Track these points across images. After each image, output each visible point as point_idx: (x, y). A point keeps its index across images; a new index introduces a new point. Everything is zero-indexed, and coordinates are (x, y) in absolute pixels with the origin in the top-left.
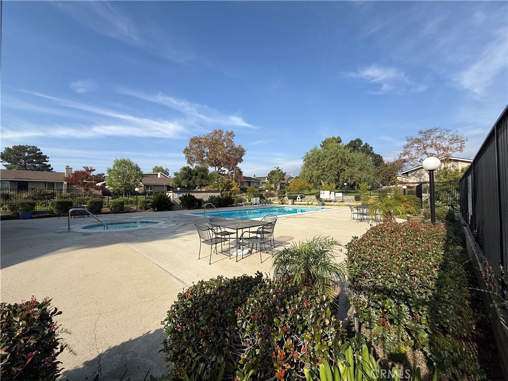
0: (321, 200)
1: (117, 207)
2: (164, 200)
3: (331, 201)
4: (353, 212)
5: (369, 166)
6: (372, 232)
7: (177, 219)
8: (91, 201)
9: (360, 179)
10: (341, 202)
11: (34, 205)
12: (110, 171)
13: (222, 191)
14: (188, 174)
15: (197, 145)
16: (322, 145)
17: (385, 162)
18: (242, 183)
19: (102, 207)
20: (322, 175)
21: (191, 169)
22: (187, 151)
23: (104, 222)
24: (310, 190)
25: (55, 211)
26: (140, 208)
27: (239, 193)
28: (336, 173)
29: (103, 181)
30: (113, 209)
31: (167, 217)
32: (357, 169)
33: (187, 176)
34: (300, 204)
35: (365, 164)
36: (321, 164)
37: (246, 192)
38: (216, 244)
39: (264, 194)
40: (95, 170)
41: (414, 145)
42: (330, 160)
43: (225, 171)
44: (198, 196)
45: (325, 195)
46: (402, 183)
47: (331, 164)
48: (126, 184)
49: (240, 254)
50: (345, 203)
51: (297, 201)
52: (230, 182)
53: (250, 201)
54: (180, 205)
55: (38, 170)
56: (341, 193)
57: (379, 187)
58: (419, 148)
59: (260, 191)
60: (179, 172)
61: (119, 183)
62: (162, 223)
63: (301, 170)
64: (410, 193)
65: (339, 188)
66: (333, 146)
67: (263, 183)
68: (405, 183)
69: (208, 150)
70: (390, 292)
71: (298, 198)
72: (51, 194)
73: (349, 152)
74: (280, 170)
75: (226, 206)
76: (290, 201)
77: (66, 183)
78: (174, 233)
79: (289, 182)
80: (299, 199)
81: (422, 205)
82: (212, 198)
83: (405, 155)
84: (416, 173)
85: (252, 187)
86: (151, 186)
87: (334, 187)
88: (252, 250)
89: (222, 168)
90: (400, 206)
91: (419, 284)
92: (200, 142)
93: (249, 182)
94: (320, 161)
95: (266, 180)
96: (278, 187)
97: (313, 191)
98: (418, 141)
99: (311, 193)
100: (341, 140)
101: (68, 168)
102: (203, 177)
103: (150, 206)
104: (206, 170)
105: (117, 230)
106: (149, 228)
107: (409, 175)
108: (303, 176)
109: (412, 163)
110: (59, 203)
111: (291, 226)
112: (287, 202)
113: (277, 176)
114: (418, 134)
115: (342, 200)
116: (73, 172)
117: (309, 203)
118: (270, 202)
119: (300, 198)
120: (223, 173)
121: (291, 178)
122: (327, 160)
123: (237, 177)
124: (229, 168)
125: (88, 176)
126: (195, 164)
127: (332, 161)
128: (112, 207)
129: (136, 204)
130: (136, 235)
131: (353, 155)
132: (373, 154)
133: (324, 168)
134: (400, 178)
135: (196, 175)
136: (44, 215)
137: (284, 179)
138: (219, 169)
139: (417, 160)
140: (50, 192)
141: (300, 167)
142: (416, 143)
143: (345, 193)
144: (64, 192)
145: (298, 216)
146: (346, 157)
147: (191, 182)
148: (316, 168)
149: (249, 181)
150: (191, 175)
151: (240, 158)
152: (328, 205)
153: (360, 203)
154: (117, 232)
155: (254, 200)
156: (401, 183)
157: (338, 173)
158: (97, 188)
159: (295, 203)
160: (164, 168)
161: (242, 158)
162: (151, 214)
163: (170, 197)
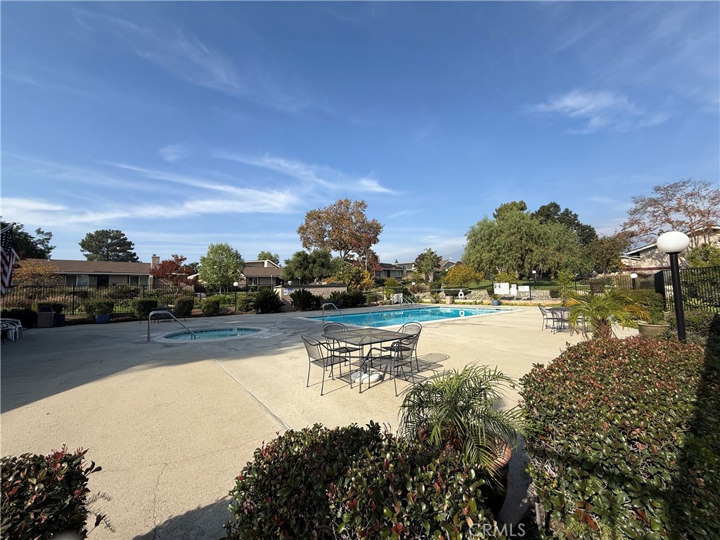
0: (495, 297)
1: (211, 309)
2: (270, 297)
3: (511, 298)
4: (545, 317)
5: (572, 243)
6: (569, 356)
7: (285, 326)
8: (179, 301)
9: (558, 263)
10: (528, 299)
11: (111, 305)
12: (203, 260)
13: (349, 285)
14: (303, 261)
15: (315, 221)
16: (496, 214)
17: (600, 237)
18: (378, 273)
19: (192, 308)
20: (497, 259)
21: (307, 255)
22: (302, 230)
23: (190, 330)
24: (478, 281)
25: (137, 314)
26: (240, 309)
27: (373, 287)
28: (519, 256)
29: (196, 273)
30: (205, 310)
31: (272, 323)
32: (552, 248)
33: (301, 264)
34: (464, 303)
35: (566, 240)
36: (495, 243)
37: (384, 285)
38: (332, 365)
39: (409, 288)
40: (186, 259)
41: (648, 210)
42: (508, 236)
43: (353, 256)
44: (315, 292)
45: (502, 289)
46: (630, 269)
47: (511, 243)
48: (223, 276)
49: (366, 381)
50: (534, 302)
51: (458, 299)
52: (360, 272)
53: (388, 299)
54: (292, 305)
55: (122, 260)
56: (528, 287)
57: (591, 276)
58: (657, 214)
59: (404, 283)
60: (291, 259)
61: (215, 276)
62: (265, 331)
63: (463, 252)
64: (644, 285)
65: (524, 278)
66: (514, 215)
67: (408, 272)
68: (635, 269)
69: (331, 228)
70: (594, 467)
71: (460, 293)
72: (133, 291)
73: (538, 223)
74: (432, 253)
75: (354, 305)
76: (448, 299)
77: (152, 276)
78: (279, 345)
79: (447, 270)
80: (461, 295)
81: (665, 306)
82: (335, 294)
83: (632, 224)
84: (653, 253)
85: (392, 278)
86: (256, 279)
87: (517, 276)
88: (384, 375)
89: (350, 253)
90: (622, 310)
91: (645, 457)
92: (319, 218)
93: (389, 271)
94: (493, 238)
95: (413, 268)
96: (431, 278)
97: (482, 284)
98: (654, 202)
99: (480, 286)
100: (525, 206)
101: (155, 257)
102: (323, 265)
103: (252, 306)
104: (326, 256)
105: (206, 340)
106: (246, 339)
107: (641, 257)
108: (467, 261)
109: (645, 237)
110: (141, 303)
111: (447, 337)
112: (444, 300)
113: (429, 262)
114: (654, 191)
115: (529, 297)
116: (161, 262)
117: (478, 301)
118: (418, 300)
119: (463, 294)
120: (352, 259)
121: (449, 264)
122: (503, 237)
123: (371, 265)
124: (360, 252)
125: (179, 266)
126: (313, 248)
127: (513, 237)
128: (205, 308)
129: (235, 303)
130: (230, 349)
131: (545, 228)
132: (578, 224)
133: (500, 248)
134: (627, 260)
135: (314, 262)
136: (124, 318)
137: (439, 266)
138: (346, 253)
139: (654, 232)
140: (133, 288)
141: (463, 248)
142: (650, 206)
143: (534, 285)
144: (149, 289)
145: (459, 322)
146: (534, 232)
147: (307, 272)
148: (488, 248)
149: (388, 269)
150: (308, 262)
151: (375, 237)
152: (507, 304)
153: (559, 302)
154: (206, 343)
155: (394, 297)
156: (628, 270)
157: (522, 255)
158: (188, 283)
159: (456, 301)
160: (273, 254)
161: (378, 237)
162: (252, 317)
163: (278, 294)
